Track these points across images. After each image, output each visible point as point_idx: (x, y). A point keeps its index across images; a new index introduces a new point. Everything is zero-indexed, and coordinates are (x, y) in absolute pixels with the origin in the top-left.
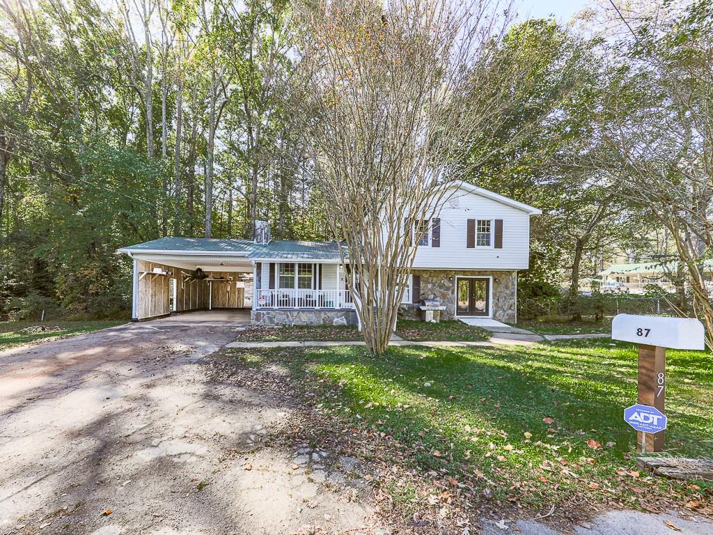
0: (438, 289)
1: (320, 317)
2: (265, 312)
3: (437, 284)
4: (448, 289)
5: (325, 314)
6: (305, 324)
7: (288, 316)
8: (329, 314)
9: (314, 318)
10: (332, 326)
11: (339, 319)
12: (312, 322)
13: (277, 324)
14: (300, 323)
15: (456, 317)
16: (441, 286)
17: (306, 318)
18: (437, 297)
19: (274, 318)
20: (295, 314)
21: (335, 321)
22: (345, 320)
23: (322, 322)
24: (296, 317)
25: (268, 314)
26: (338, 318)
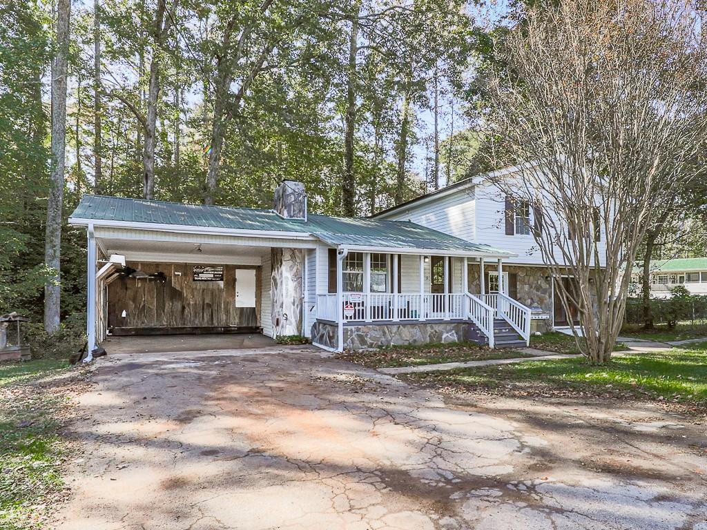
0: (535, 291)
1: (425, 332)
2: (353, 328)
3: (534, 286)
4: (545, 291)
5: (432, 328)
6: (406, 343)
7: (384, 333)
8: (438, 328)
9: (419, 333)
10: (439, 345)
11: (448, 335)
12: (415, 341)
13: (371, 346)
14: (400, 343)
15: (554, 328)
16: (538, 288)
17: (408, 334)
18: (534, 302)
19: (366, 336)
20: (394, 329)
21: (443, 337)
22: (455, 335)
23: (428, 340)
24: (395, 333)
25: (358, 330)
26: (447, 333)
